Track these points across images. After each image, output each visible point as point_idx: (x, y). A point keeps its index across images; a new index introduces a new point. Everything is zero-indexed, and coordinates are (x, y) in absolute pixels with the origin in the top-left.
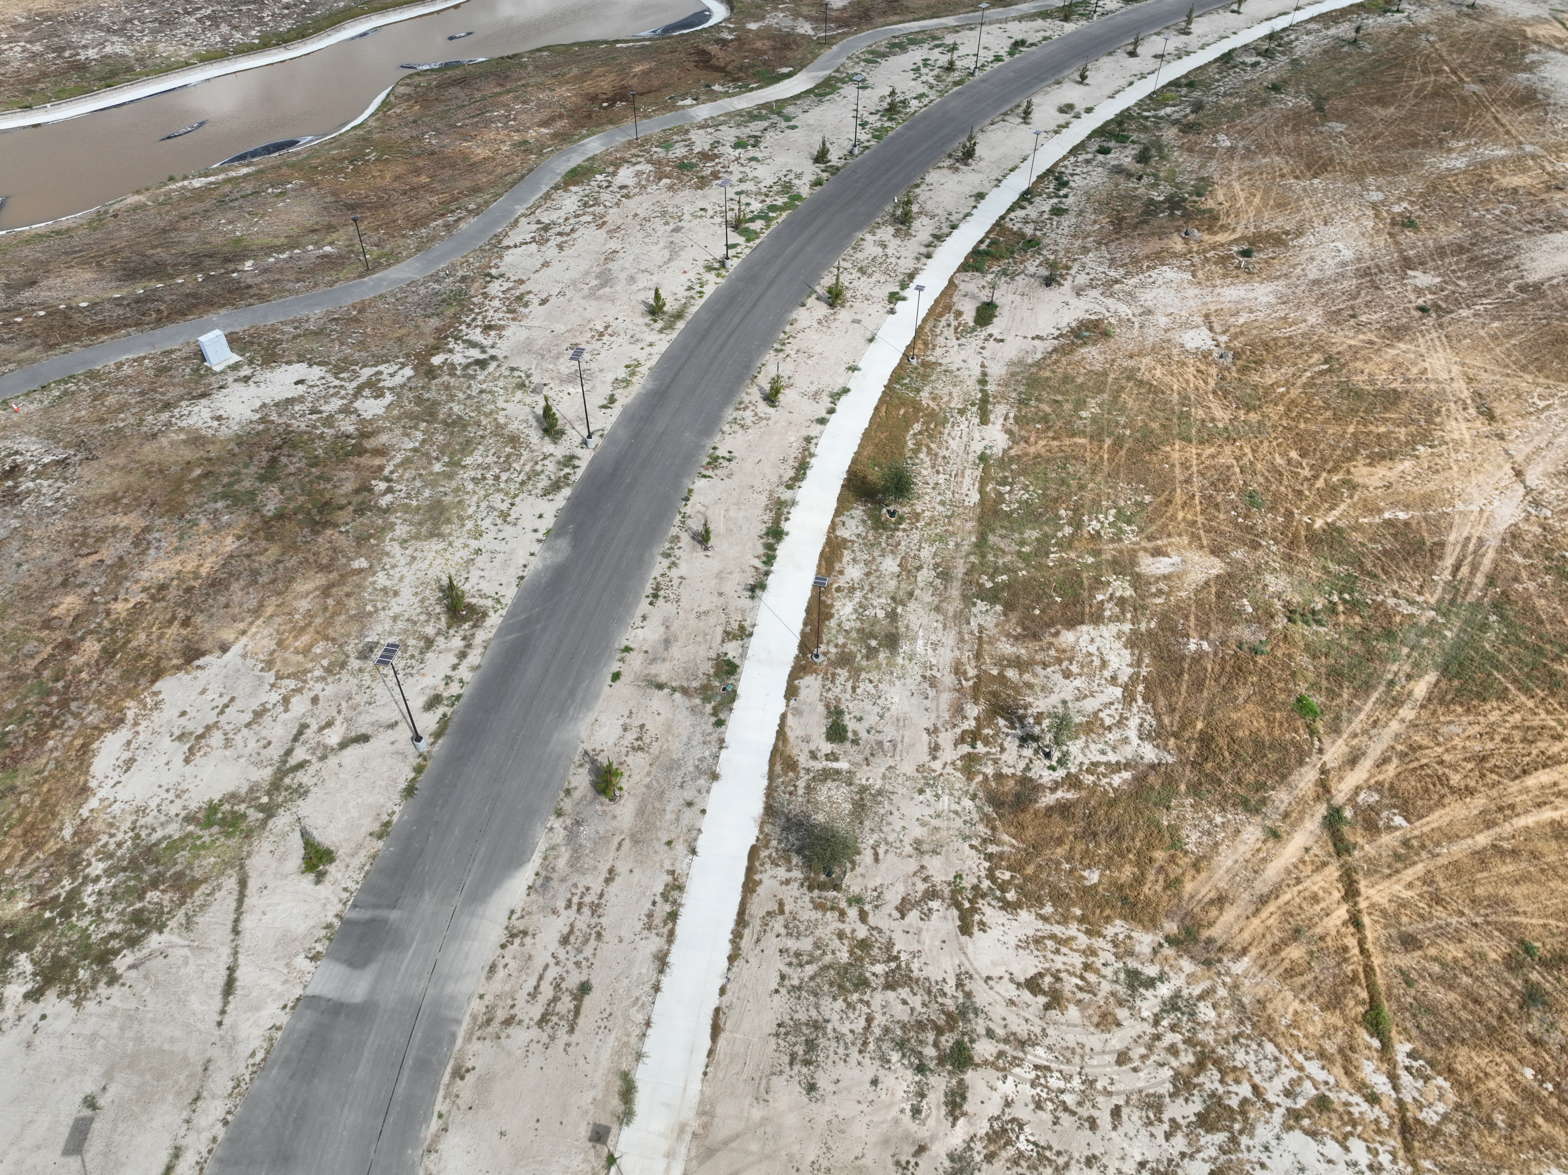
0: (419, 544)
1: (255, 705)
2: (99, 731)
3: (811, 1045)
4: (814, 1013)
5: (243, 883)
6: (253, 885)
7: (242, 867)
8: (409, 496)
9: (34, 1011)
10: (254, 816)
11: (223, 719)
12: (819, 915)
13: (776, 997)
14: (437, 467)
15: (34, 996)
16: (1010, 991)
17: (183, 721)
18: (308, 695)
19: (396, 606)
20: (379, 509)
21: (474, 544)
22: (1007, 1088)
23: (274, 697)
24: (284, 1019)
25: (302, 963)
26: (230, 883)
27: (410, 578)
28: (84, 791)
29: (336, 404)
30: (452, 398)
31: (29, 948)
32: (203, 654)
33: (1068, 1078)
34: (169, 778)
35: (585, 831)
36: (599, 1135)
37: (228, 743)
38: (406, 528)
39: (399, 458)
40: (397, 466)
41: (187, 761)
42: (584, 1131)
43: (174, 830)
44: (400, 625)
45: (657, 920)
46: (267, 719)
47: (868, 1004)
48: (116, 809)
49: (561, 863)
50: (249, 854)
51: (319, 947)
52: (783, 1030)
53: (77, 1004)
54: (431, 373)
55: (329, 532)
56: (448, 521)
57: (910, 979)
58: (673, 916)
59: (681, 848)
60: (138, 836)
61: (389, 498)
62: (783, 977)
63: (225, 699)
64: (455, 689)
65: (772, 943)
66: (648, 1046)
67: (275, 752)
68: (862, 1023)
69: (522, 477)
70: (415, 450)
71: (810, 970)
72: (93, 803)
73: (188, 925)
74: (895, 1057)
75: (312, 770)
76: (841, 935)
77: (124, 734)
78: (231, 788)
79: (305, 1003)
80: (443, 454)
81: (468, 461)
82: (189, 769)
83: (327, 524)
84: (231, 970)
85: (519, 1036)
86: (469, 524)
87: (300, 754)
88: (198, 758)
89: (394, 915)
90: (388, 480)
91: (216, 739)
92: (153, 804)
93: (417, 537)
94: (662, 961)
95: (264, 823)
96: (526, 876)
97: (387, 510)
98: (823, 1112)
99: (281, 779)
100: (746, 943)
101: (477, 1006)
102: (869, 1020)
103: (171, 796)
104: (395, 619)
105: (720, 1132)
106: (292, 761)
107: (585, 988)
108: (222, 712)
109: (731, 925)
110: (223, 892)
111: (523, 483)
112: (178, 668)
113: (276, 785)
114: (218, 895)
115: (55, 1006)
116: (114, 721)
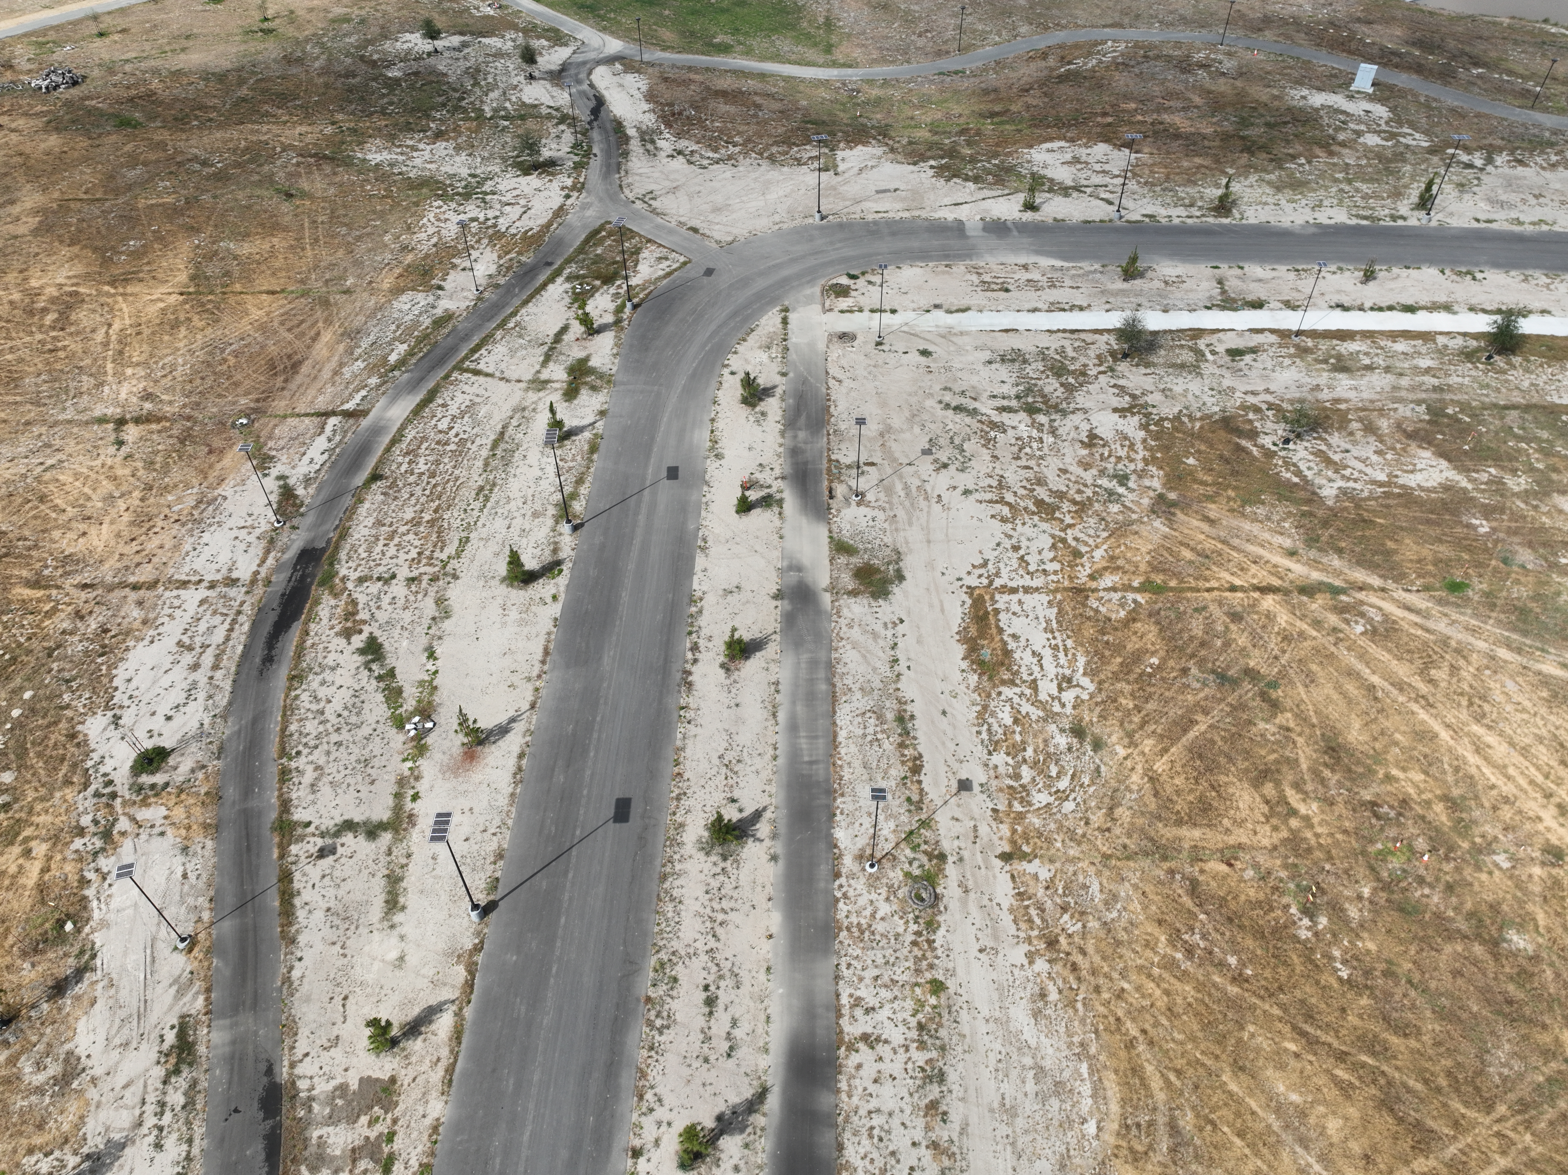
0: (1265, 185)
1: (1108, 169)
2: (1064, 138)
3: (1013, 361)
4: (1032, 360)
5: (1007, 195)
6: (1008, 197)
7: (1016, 193)
8: (1302, 172)
9: (926, 169)
10: (1046, 188)
11: (1093, 164)
12: (1094, 357)
13: (1034, 347)
14: (1339, 175)
15: (932, 167)
16: (1085, 426)
17: (1085, 155)
18: (1126, 182)
20: (1281, 165)
21: (1283, 202)
22: (1022, 427)
23: (1118, 173)
24: (951, 219)
25: (978, 217)
26: (1007, 192)
28: (1031, 147)
29: (1360, 127)
30: (1416, 164)
31: (952, 160)
32: (1129, 148)
33: (1039, 449)
34: (1051, 162)
35: (1098, 275)
36: (937, 306)
37: (1080, 169)
38: (1274, 178)
39: (1333, 161)
40: (1325, 162)
41: (1063, 163)
42: (937, 302)
43: (1024, 172)
45: (1057, 306)
46: (1102, 175)
47: (1047, 378)
48: (1027, 156)
49: (1073, 272)
50: (1023, 192)
51: (988, 219)
52: (1017, 351)
53: (933, 177)
54: (1435, 152)
55: (1246, 155)
56: (1294, 190)
57: (1071, 391)
58: (1064, 310)
59: (1108, 306)
60: (1016, 165)
61: (1294, 166)
62: (1047, 348)
63: (1106, 161)
64: (1164, 221)
65: (1067, 343)
66: (986, 314)
67: (1085, 183)
68: (1035, 376)
69: (1363, 205)
70: (1348, 164)
71: (1058, 357)
72: (1026, 150)
73: (981, 189)
74: (1021, 388)
75: (1081, 195)
76: (1085, 366)
77: (1067, 145)
78: (1056, 178)
79: (961, 222)
80: (1355, 174)
81: (1358, 184)
82: (1059, 165)
83: (1251, 153)
84: (966, 203)
85: (975, 278)
86: (1298, 197)
87: (1088, 190)
88: (1066, 165)
89: (1015, 233)
90: (1309, 162)
91: (1081, 166)
92: (1035, 163)
93: (1270, 183)
94: (1035, 310)
95: (1043, 191)
96: (1058, 263)
97: (1283, 168)
98: (980, 367)
99: (1070, 189)
100: (1060, 335)
101: (982, 264)
102: (1038, 379)
103: (1042, 166)
105: (954, 339)
106: (1082, 189)
107: (1007, 290)
108: (1097, 163)
109: (1068, 328)
110: (1001, 192)
111: (1357, 206)
112: (1115, 145)
113: (1066, 189)
114: (999, 191)
115: (931, 172)
116: (1072, 140)
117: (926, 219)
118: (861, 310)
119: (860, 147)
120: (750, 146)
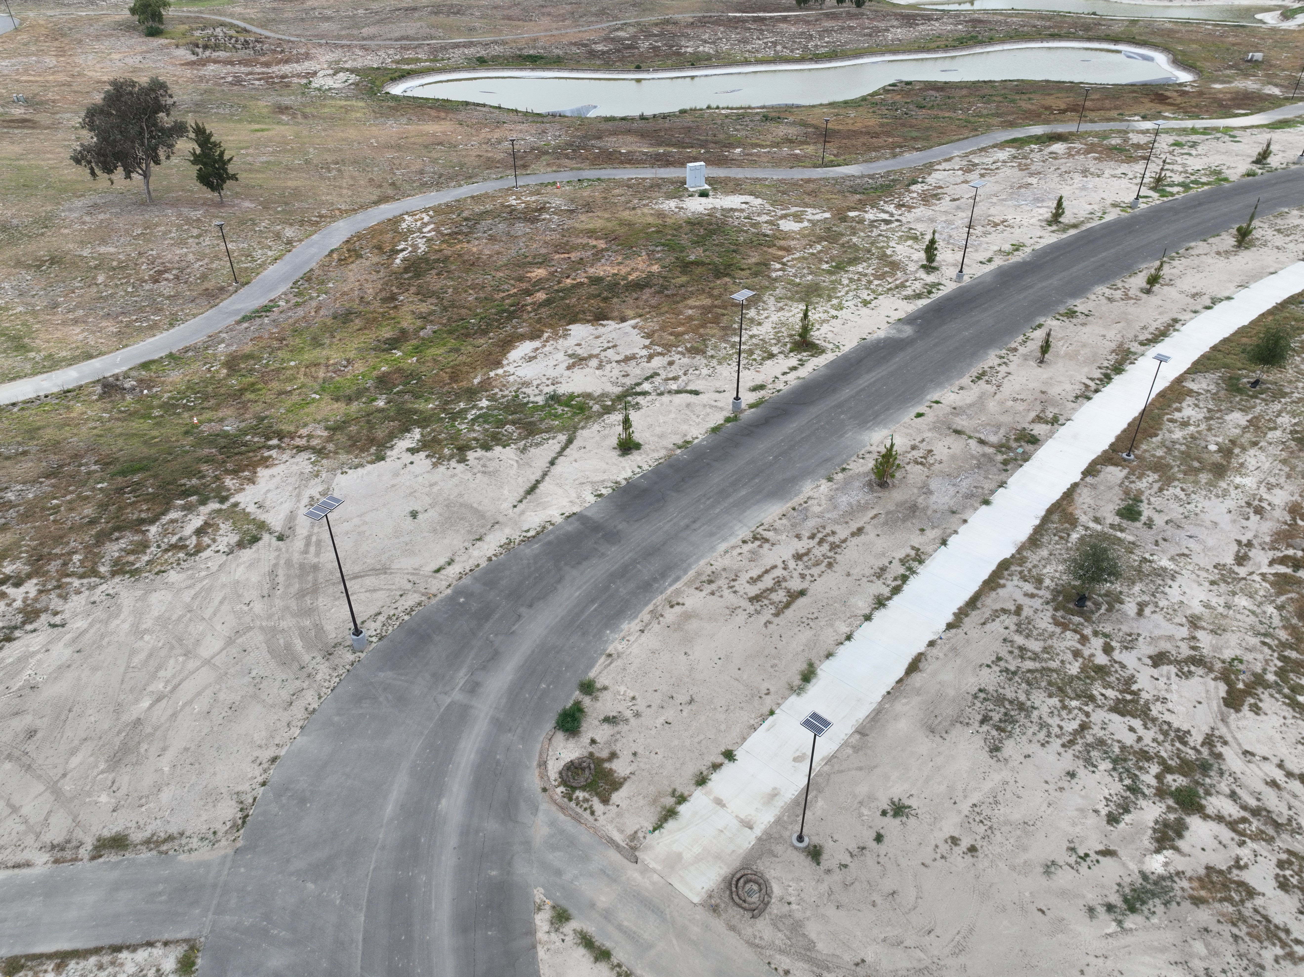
0: (790, 303)
1: (628, 353)
3: (1010, 719)
4: (1022, 698)
5: (570, 441)
6: (576, 444)
7: (574, 432)
8: (795, 276)
9: (408, 457)
10: (597, 409)
11: (603, 354)
12: (1058, 630)
13: (986, 670)
14: (825, 266)
15: (412, 451)
16: (1275, 773)
17: (577, 348)
18: (667, 359)
19: (755, 330)
20: (769, 277)
21: (834, 313)
23: (645, 352)
24: (558, 520)
26: (562, 438)
27: (774, 318)
28: (498, 364)
29: (765, 218)
30: (854, 234)
31: (423, 427)
32: (608, 319)
34: (551, 373)
37: (600, 367)
38: (784, 291)
39: (798, 255)
40: (793, 259)
41: (568, 368)
43: (539, 400)
44: (754, 341)
45: (889, 576)
46: (633, 363)
47: (1087, 715)
48: (511, 379)
49: (817, 510)
50: (583, 428)
51: (604, 491)
52: (982, 695)
53: (435, 465)
54: (844, 219)
55: (727, 279)
56: (820, 296)
57: (1147, 715)
58: (905, 577)
59: (932, 536)
60: (517, 396)
61: (780, 273)
62: (999, 659)
63: (610, 345)
64: (779, 385)
65: (997, 631)
66: (842, 653)
67: (629, 381)
68: (1075, 725)
69: (892, 285)
70: (813, 254)
71: (1031, 664)
72: (500, 371)
73: (523, 450)
74: (1104, 766)
75: (649, 398)
76: (1077, 654)
77: (537, 344)
78: (589, 390)
79: (578, 517)
80: (833, 261)
81: (851, 268)
82: (568, 373)
83: (727, 275)
84: (538, 482)
85: (735, 600)
86: (835, 301)
87: (646, 387)
88: (576, 370)
89: (669, 493)
90: (784, 264)
91: (594, 363)
92: (535, 383)
93: (790, 299)
94: (880, 602)
95: (600, 415)
96: (783, 507)
97: (775, 280)
98: (1002, 772)
99: (626, 396)
100: (970, 621)
101: (705, 568)
102: (1084, 727)
103: (549, 382)
104: (752, 337)
106: (638, 389)
107: (801, 593)
108: (605, 350)
109: (960, 604)
110: (555, 441)
111: (890, 289)
112: (588, 321)
113: (620, 398)
114: (550, 441)
115: (422, 461)
116: (534, 336)
117: (527, 540)
118: (682, 799)
119: (263, 473)
120: (53, 567)
